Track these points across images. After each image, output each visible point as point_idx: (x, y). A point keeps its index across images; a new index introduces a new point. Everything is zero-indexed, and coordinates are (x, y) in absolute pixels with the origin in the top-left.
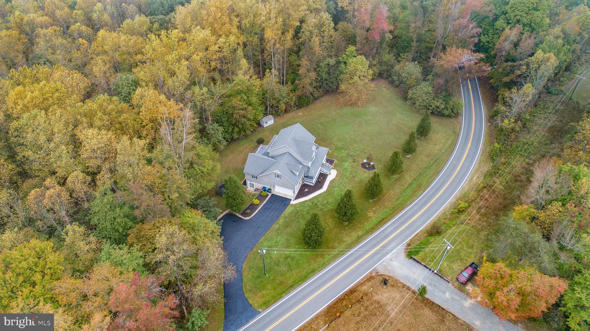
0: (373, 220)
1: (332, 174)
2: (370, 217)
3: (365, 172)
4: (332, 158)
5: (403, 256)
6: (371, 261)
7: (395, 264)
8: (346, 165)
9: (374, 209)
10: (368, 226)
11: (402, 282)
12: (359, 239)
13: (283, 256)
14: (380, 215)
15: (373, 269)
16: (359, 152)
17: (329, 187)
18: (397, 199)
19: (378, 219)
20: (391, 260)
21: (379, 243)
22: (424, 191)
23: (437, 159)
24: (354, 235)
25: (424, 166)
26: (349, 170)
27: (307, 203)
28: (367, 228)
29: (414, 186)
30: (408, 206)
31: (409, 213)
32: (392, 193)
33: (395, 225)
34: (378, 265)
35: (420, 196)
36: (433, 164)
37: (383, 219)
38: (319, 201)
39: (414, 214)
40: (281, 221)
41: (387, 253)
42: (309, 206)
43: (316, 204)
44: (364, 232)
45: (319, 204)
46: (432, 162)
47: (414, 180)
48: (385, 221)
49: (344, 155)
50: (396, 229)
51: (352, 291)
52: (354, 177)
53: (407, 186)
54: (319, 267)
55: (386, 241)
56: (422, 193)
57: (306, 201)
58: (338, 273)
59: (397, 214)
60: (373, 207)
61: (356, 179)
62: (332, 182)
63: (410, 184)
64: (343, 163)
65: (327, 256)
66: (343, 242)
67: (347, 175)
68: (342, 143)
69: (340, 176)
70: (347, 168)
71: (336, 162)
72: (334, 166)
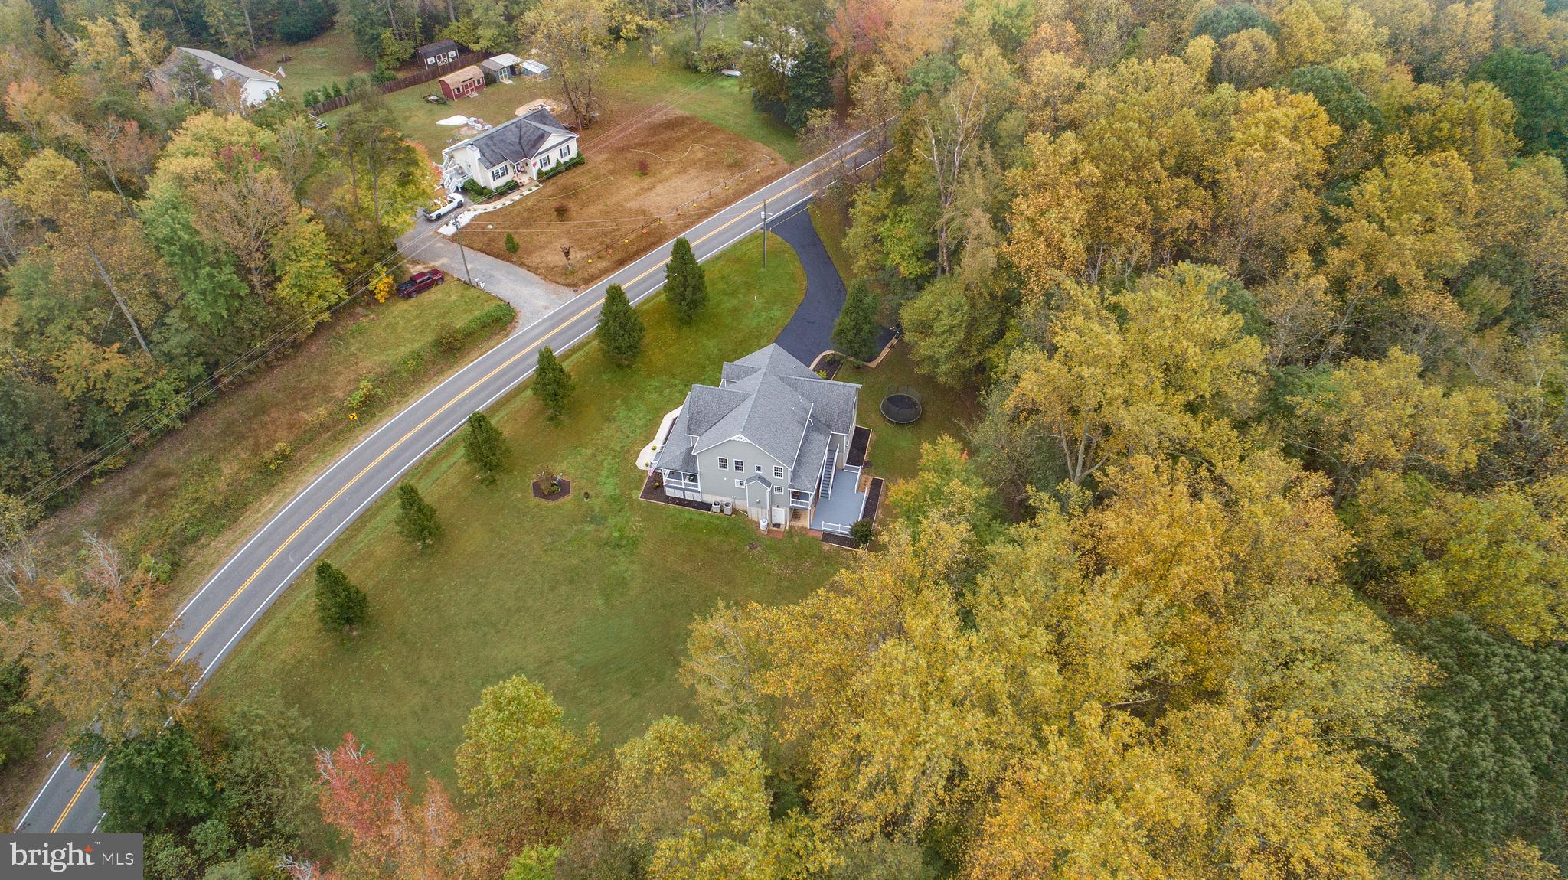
3: (563, 474)
5: (522, 318)
7: (541, 302)
8: (610, 488)
11: (538, 278)
17: (658, 425)
20: (546, 308)
21: (562, 333)
26: (604, 473)
31: (483, 395)
34: (572, 299)
49: (611, 521)
51: (622, 263)
52: (594, 455)
55: (549, 335)
58: (643, 280)
61: (589, 452)
62: (650, 438)
64: (617, 491)
67: (610, 458)
68: (613, 568)
69: (629, 454)
70: (607, 477)
71: (638, 495)
72: (643, 481)
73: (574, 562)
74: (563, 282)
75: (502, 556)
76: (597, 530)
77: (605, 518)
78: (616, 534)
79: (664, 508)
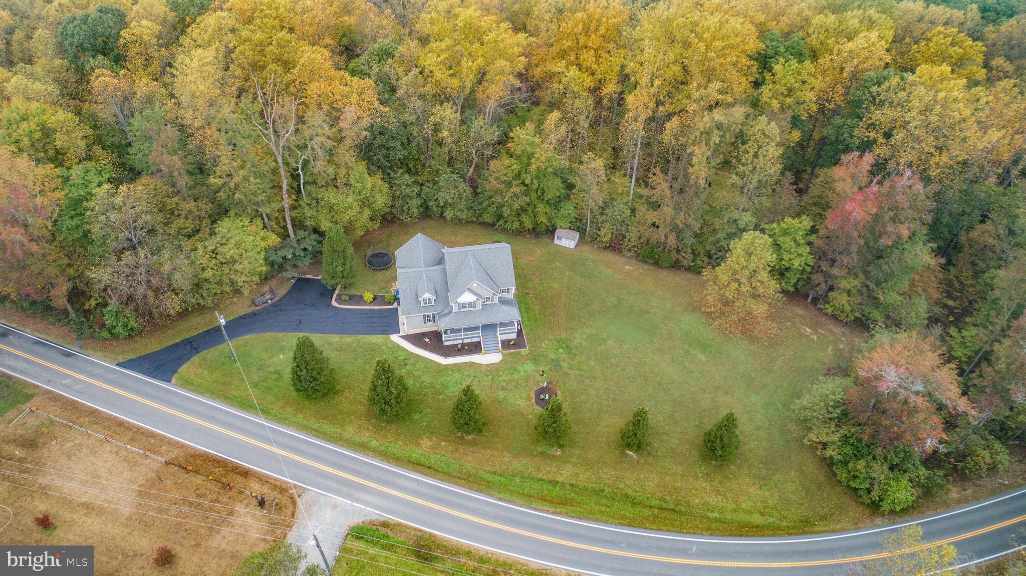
0: (414, 451)
1: (490, 358)
2: (418, 445)
3: (529, 398)
4: (529, 343)
6: (319, 479)
7: (328, 514)
8: (529, 367)
9: (443, 443)
10: (397, 448)
12: (363, 447)
13: (279, 368)
14: (434, 459)
15: (302, 487)
16: (577, 372)
17: (455, 365)
18: (494, 473)
19: (423, 459)
20: (335, 507)
21: (368, 477)
22: (553, 513)
23: (674, 511)
24: (365, 436)
25: (630, 492)
26: (516, 376)
27: (400, 353)
28: (391, 449)
29: (556, 491)
30: (491, 496)
32: (506, 459)
33: (423, 489)
34: (314, 491)
35: (535, 509)
36: (651, 507)
37: (429, 468)
38: (414, 365)
39: (473, 512)
40: (348, 339)
41: (348, 496)
42: (396, 358)
43: (406, 364)
44: (383, 448)
45: (408, 367)
46: (654, 503)
47: (571, 485)
48: (427, 471)
49: (553, 356)
50: (413, 492)
52: (503, 389)
53: (544, 477)
54: (276, 416)
55: (374, 486)
56: (548, 512)
57: (404, 350)
59: (457, 484)
60: (443, 441)
61: (501, 393)
62: (471, 364)
63: (554, 483)
64: (528, 362)
65: (301, 416)
66: (342, 427)
67: (501, 379)
68: (584, 344)
69: (492, 369)
70: (519, 372)
71: (524, 351)
72: (512, 353)
73: (593, 363)
74: (291, 508)
75: (614, 400)
76: (564, 361)
77: (553, 360)
78: (561, 350)
79: (528, 335)
